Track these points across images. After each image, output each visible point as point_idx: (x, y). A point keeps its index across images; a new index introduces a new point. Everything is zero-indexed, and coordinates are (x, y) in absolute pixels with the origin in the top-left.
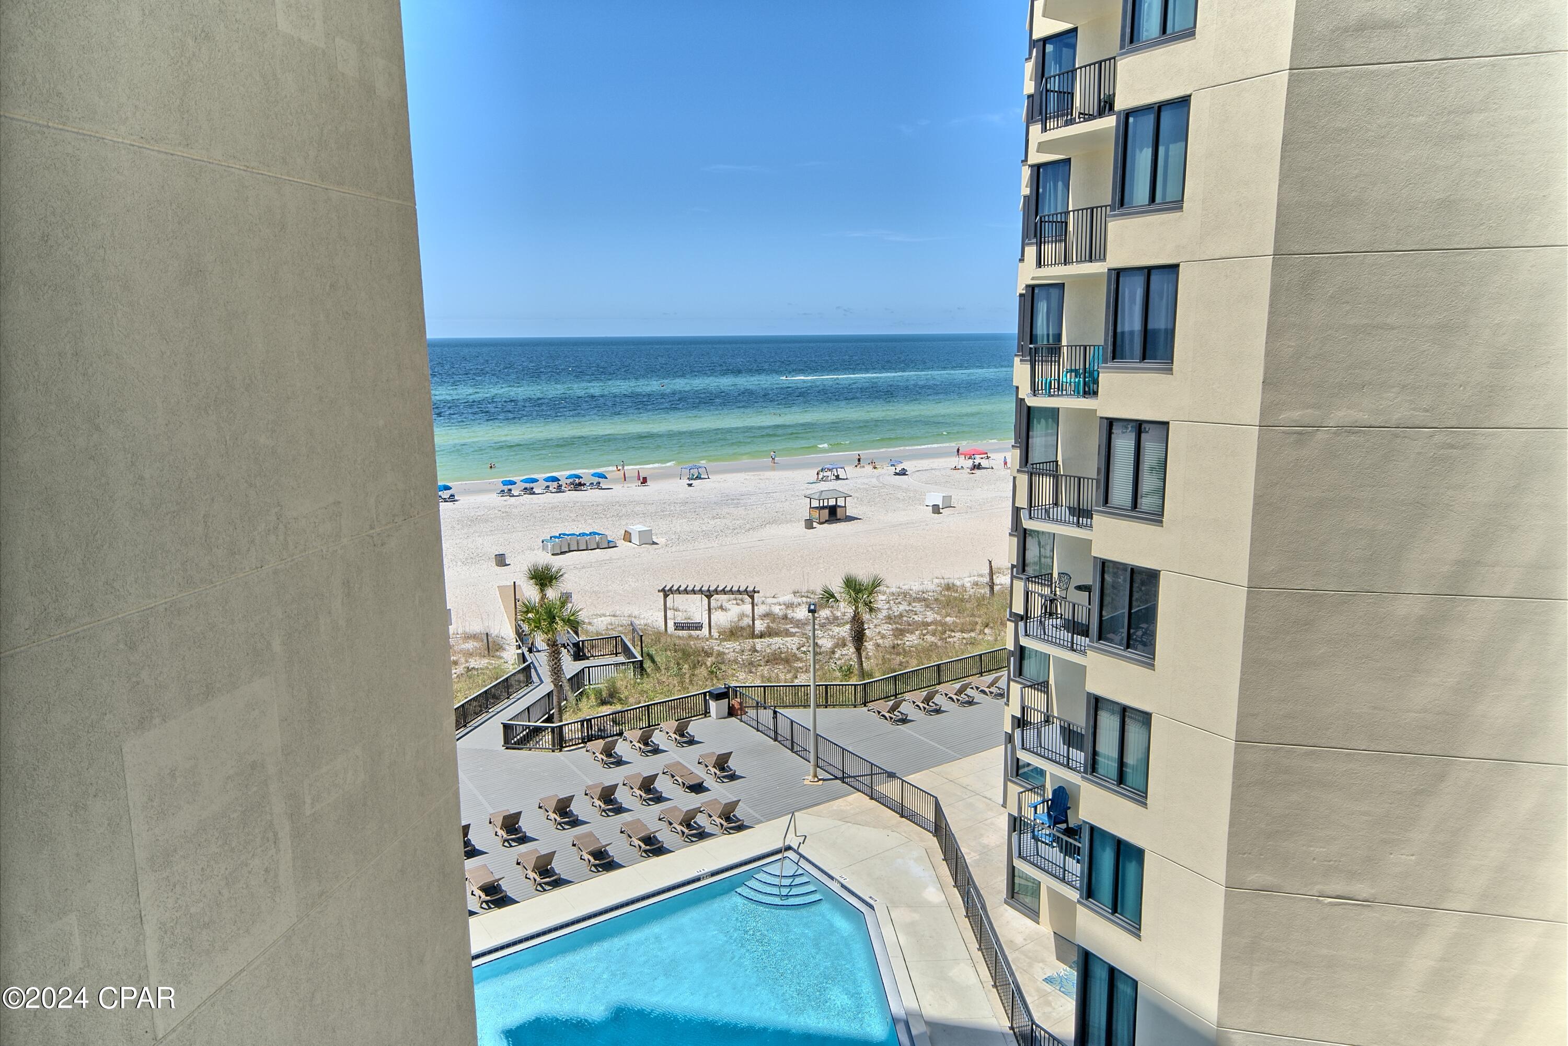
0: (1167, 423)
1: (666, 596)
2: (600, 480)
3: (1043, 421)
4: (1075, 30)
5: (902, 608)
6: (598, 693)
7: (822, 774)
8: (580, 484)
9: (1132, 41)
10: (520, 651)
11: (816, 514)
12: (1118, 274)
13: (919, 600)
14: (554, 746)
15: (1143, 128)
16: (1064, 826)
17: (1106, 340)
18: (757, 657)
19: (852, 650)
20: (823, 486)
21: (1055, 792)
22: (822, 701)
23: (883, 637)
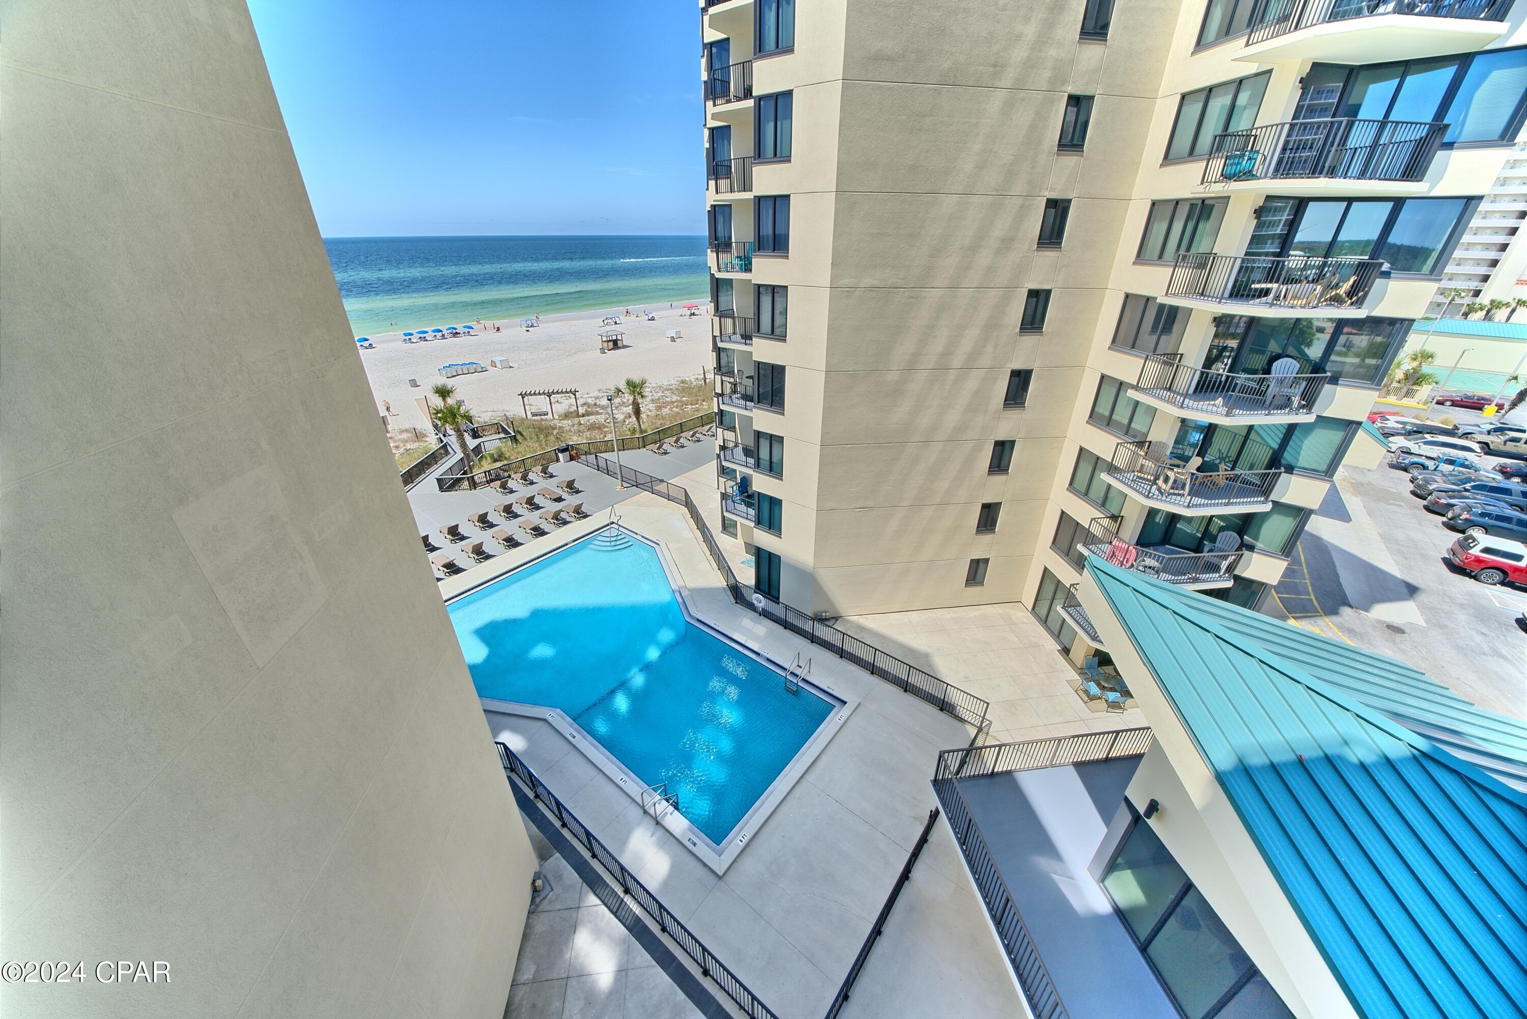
0: (787, 287)
1: (523, 398)
2: (469, 330)
3: (725, 287)
4: (728, 39)
5: (659, 394)
6: (492, 456)
7: (625, 485)
8: (457, 333)
9: (760, 51)
10: (438, 437)
11: (605, 345)
12: (759, 199)
13: (668, 390)
14: (470, 487)
15: (768, 109)
16: (746, 494)
17: (755, 239)
18: (582, 427)
19: (635, 419)
20: (608, 328)
21: (741, 479)
22: (621, 448)
23: (651, 411)
